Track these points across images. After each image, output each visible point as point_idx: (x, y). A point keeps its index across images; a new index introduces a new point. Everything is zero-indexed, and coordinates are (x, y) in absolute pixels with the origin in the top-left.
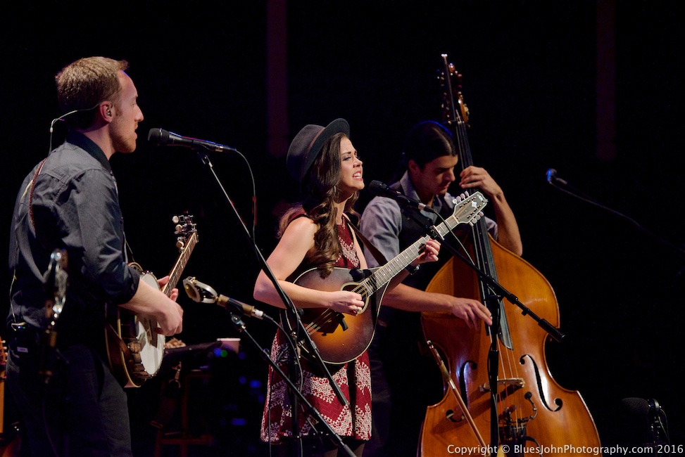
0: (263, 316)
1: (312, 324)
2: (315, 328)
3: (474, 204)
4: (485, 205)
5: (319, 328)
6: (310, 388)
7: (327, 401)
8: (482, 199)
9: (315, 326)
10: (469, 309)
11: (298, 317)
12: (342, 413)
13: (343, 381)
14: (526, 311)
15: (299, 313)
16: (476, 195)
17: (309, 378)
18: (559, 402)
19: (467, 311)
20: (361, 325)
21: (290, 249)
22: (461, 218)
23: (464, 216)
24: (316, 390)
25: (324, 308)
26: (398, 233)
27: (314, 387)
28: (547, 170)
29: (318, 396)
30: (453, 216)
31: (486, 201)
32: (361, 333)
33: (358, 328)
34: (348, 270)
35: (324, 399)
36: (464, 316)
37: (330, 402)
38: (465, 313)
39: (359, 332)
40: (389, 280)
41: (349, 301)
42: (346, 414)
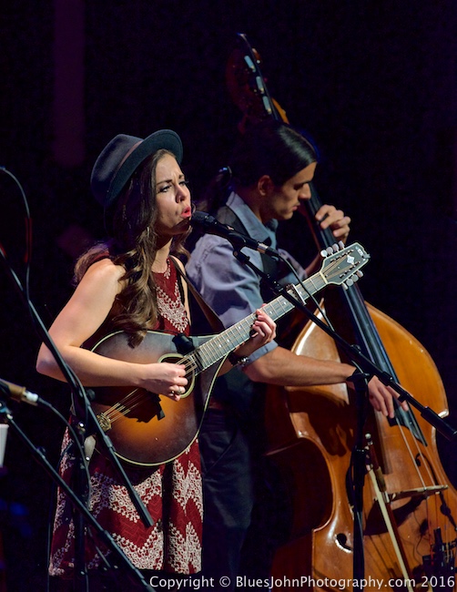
0: (38, 402)
1: (118, 405)
2: (122, 411)
3: (351, 259)
4: (365, 261)
5: (128, 411)
6: (108, 500)
7: (131, 519)
8: (362, 254)
9: (123, 408)
11: (87, 401)
12: (150, 536)
13: (154, 492)
15: (88, 397)
16: (354, 248)
17: (107, 485)
20: (182, 414)
21: (88, 304)
22: (331, 276)
23: (336, 274)
24: (117, 504)
25: (132, 387)
27: (114, 499)
29: (119, 511)
30: (320, 272)
31: (368, 256)
32: (183, 424)
33: (178, 418)
34: (170, 336)
35: (127, 516)
37: (136, 521)
39: (179, 423)
40: (227, 355)
41: (168, 380)
42: (156, 538)
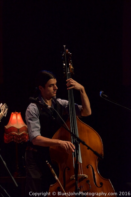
10: (67, 144)
14: (89, 148)
18: (101, 184)
19: (66, 145)
26: (38, 117)
28: (100, 91)
36: (64, 147)
38: (65, 146)
